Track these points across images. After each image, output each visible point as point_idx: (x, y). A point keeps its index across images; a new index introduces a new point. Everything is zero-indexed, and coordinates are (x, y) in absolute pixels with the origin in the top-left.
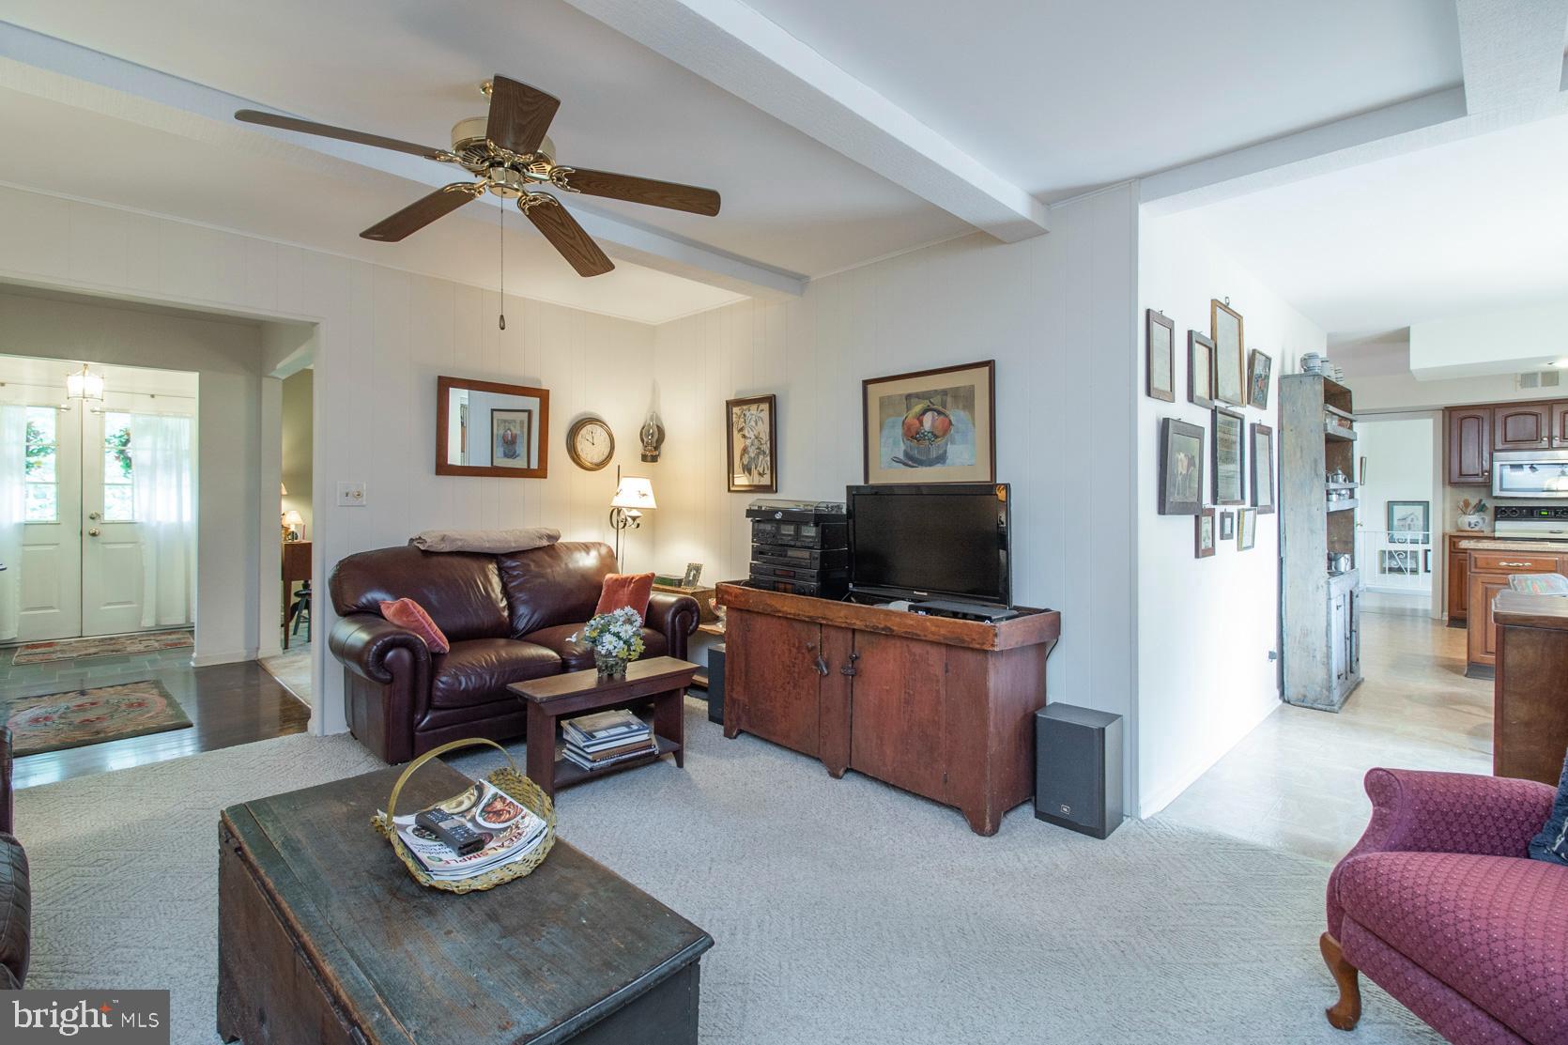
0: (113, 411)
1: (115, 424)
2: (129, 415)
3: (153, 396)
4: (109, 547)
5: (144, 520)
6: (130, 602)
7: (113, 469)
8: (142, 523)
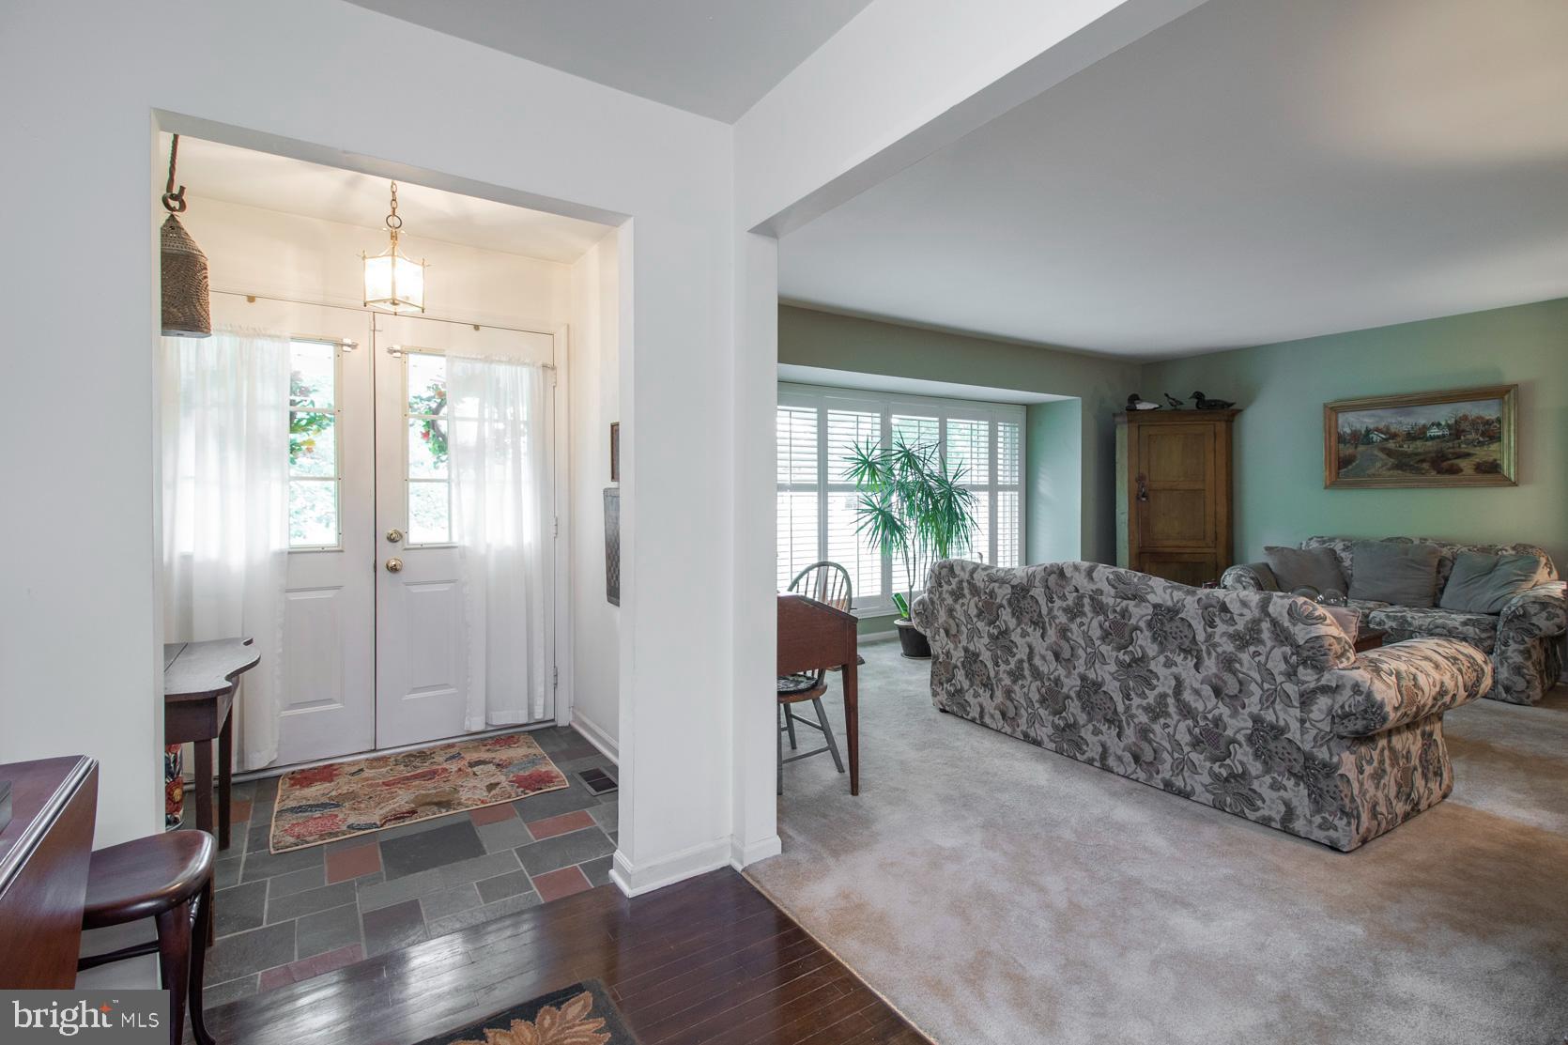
0: (420, 351)
1: (424, 374)
2: (443, 359)
3: (477, 327)
4: (415, 589)
5: (467, 542)
6: (445, 686)
7: (420, 450)
8: (464, 547)
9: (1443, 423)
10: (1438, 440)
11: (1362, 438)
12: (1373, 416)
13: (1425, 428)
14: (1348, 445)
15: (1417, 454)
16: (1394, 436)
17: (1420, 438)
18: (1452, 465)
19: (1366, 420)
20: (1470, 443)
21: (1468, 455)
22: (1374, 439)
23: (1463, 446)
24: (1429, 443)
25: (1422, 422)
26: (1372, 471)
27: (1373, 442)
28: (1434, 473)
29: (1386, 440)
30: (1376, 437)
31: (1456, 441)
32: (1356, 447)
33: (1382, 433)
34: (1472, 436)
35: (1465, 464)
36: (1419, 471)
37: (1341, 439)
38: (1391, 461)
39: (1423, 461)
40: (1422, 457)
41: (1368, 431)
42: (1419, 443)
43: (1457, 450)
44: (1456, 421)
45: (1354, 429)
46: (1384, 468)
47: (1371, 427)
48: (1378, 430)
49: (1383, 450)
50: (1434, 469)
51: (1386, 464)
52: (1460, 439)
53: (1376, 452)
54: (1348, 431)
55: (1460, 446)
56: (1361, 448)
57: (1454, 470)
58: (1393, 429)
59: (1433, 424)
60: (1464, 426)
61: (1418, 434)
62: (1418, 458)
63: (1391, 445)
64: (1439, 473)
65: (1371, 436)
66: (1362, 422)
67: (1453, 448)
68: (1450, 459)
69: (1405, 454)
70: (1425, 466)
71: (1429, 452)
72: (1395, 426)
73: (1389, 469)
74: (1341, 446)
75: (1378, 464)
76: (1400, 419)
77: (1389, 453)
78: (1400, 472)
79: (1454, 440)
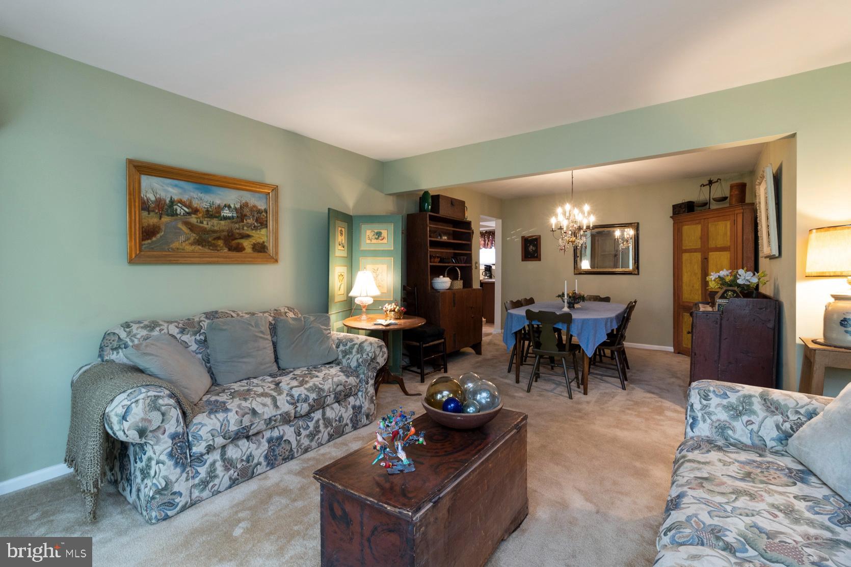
9: (232, 206)
10: (229, 221)
11: (165, 208)
12: (176, 186)
13: (219, 209)
14: (152, 214)
15: (214, 232)
16: (195, 211)
17: (216, 217)
18: (239, 244)
19: (170, 189)
20: (249, 226)
21: (248, 236)
22: (178, 212)
23: (245, 228)
24: (223, 222)
25: (218, 202)
26: (175, 245)
27: (177, 215)
28: (226, 250)
29: (189, 214)
30: (180, 210)
31: (241, 224)
32: (160, 218)
33: (185, 206)
34: (250, 221)
35: (247, 244)
36: (214, 247)
37: (145, 206)
38: (193, 236)
39: (219, 238)
40: (218, 235)
41: (172, 202)
42: (215, 221)
43: (242, 231)
44: (241, 206)
45: (158, 196)
46: (187, 242)
47: (176, 198)
48: (180, 202)
49: (187, 224)
50: (226, 247)
51: (188, 239)
52: (243, 222)
53: (180, 225)
54: (153, 198)
55: (243, 229)
56: (166, 219)
57: (239, 249)
58: (195, 204)
59: (225, 206)
60: (246, 211)
61: (213, 213)
62: (215, 235)
63: (193, 219)
64: (230, 250)
65: (175, 207)
66: (167, 191)
67: (239, 229)
68: (237, 239)
69: (204, 231)
70: (220, 243)
71: (223, 231)
72: (197, 201)
73: (192, 244)
74: (145, 213)
75: (182, 238)
76: (201, 195)
77: (192, 227)
78: (200, 247)
79: (240, 222)
